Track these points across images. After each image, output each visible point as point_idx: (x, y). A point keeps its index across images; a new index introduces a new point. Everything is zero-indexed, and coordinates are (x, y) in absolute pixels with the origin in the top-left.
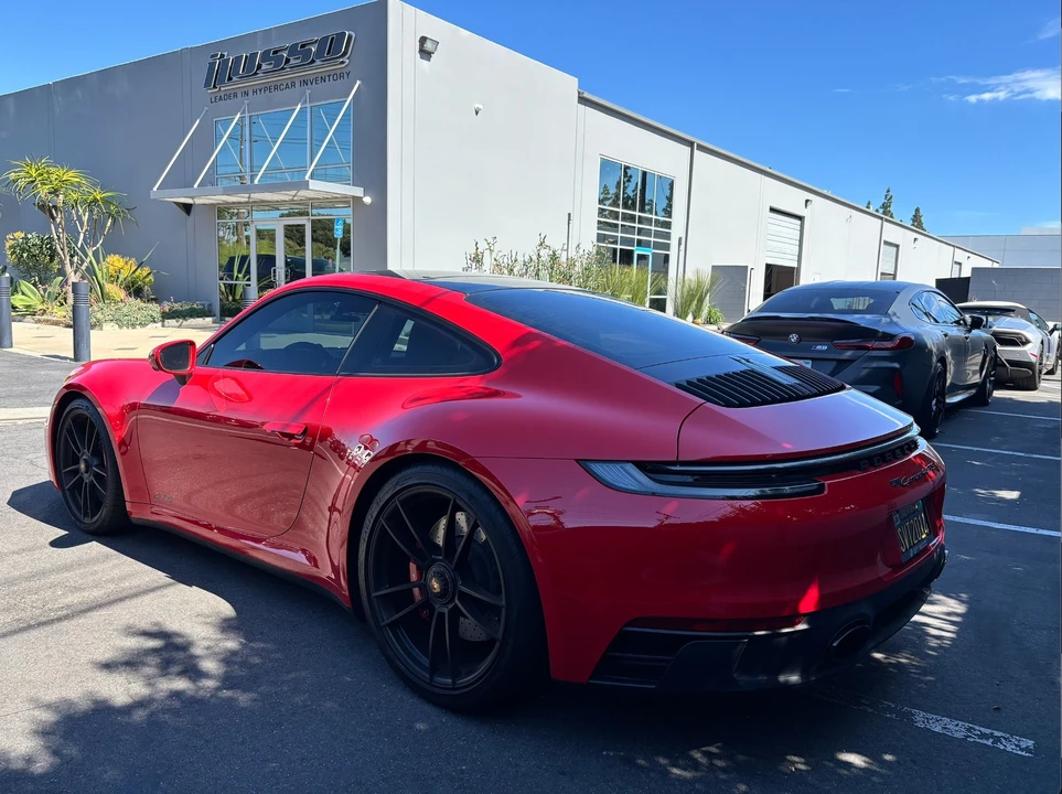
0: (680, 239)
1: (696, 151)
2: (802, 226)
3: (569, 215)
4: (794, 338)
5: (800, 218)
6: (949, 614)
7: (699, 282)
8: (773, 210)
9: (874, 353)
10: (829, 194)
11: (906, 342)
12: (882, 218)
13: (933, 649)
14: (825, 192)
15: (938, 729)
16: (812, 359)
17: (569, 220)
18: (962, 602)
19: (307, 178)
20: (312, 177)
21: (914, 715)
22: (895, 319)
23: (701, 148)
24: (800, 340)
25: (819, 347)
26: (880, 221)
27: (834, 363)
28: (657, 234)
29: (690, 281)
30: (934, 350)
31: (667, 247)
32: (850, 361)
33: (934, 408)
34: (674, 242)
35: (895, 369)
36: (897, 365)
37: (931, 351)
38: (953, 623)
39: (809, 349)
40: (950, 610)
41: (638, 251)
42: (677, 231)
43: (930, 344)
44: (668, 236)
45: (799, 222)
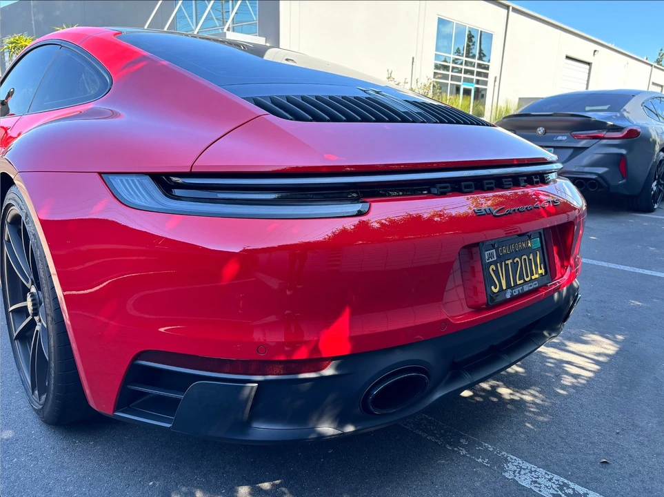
0: (496, 78)
1: (511, 12)
2: (590, 70)
3: (413, 58)
4: (541, 131)
5: (589, 64)
6: (599, 354)
7: (507, 109)
8: (568, 57)
9: (604, 141)
10: (613, 47)
11: (633, 134)
12: (652, 65)
13: (564, 387)
14: (610, 45)
15: (525, 481)
16: (555, 147)
17: (413, 62)
18: (616, 342)
19: (225, 30)
20: (228, 30)
21: (507, 461)
22: (625, 114)
23: (515, 10)
24: (545, 132)
25: (560, 138)
26: (650, 67)
27: (571, 151)
28: (479, 74)
29: (501, 107)
30: (658, 140)
31: (485, 83)
32: (584, 149)
33: (655, 188)
34: (490, 80)
35: (621, 155)
36: (624, 151)
37: (654, 142)
38: (597, 362)
39: (551, 139)
40: (602, 350)
41: (463, 86)
42: (493, 72)
43: (654, 136)
44: (486, 75)
45: (588, 67)
